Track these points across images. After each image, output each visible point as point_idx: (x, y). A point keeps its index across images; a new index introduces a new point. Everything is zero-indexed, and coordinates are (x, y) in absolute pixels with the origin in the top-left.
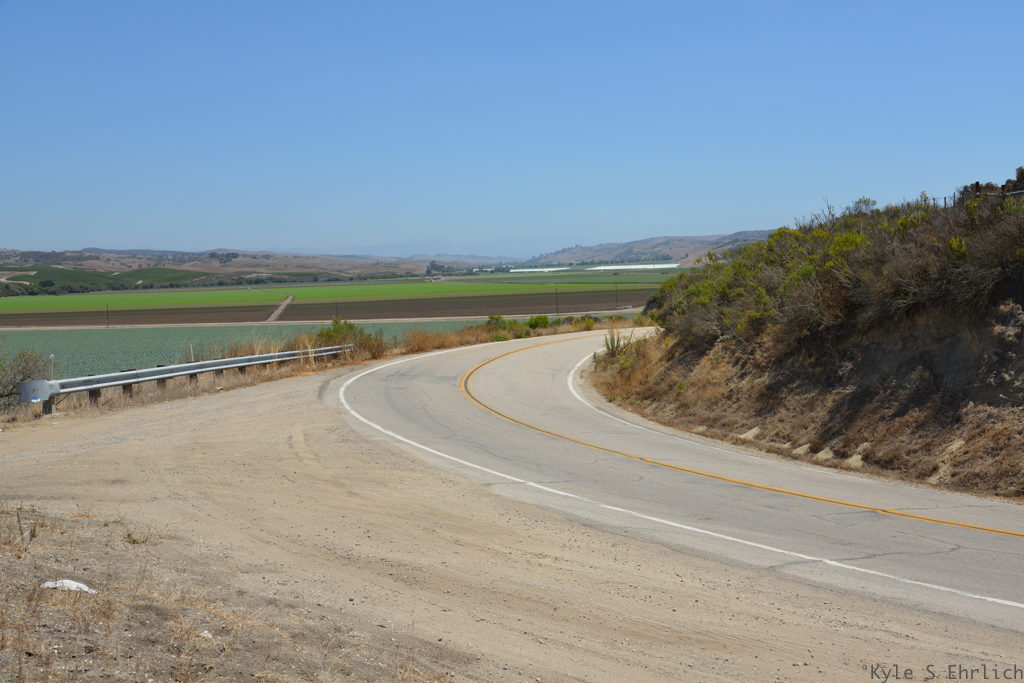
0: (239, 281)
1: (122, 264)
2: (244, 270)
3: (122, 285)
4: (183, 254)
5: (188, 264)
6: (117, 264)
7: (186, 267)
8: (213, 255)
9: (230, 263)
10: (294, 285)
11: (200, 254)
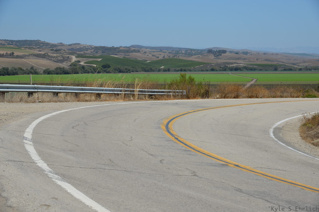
0: (225, 68)
1: (153, 56)
2: (229, 61)
3: (151, 69)
4: (192, 50)
5: (194, 57)
6: (150, 55)
7: (193, 58)
8: (210, 51)
9: (220, 57)
10: (260, 72)
11: (202, 51)
